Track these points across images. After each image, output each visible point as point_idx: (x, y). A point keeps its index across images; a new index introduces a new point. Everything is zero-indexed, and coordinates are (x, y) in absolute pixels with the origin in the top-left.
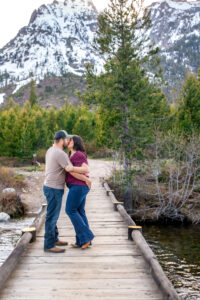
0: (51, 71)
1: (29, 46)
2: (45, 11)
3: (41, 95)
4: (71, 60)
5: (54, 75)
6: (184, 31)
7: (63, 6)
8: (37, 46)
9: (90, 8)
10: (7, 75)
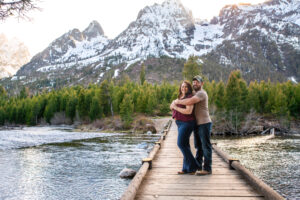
0: (152, 53)
1: (136, 35)
2: (148, 11)
4: (166, 46)
5: (154, 57)
6: (248, 26)
7: (161, 7)
8: (142, 35)
9: (181, 9)
10: (120, 56)
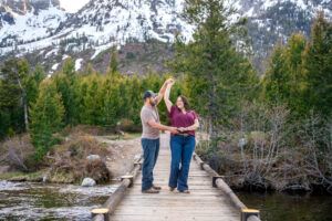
0: (134, 35)
1: (110, 8)
3: (122, 62)
4: (155, 25)
5: (136, 40)
8: (119, 8)
10: (85, 39)
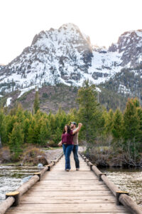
0: (48, 81)
1: (31, 62)
2: (44, 36)
3: (40, 99)
5: (49, 85)
7: (58, 33)
8: (37, 62)
9: (78, 35)
10: (13, 84)
